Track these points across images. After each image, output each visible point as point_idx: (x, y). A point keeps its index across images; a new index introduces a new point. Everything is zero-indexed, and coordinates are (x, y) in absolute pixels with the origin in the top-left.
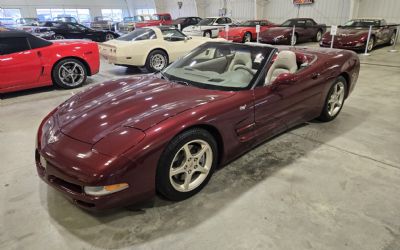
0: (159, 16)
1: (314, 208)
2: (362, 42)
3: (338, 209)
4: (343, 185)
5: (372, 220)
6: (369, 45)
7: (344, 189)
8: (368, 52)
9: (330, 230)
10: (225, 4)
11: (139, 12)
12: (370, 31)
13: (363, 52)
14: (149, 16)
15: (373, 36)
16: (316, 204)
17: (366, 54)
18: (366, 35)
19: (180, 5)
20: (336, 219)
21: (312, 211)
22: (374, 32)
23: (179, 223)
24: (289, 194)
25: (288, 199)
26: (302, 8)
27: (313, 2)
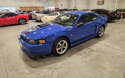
0: (56, 9)
1: (104, 63)
2: (119, 16)
3: (111, 64)
4: (113, 57)
5: (121, 67)
6: (122, 17)
7: (113, 58)
8: (121, 19)
9: (109, 69)
10: (76, 4)
11: (49, 8)
12: (122, 12)
13: (120, 19)
14: (53, 9)
15: (123, 14)
16: (104, 62)
17: (121, 20)
18: (121, 14)
19: (62, 5)
20: (111, 66)
21: (103, 64)
22: (123, 13)
23: (65, 66)
24: (96, 59)
25: (96, 60)
26: (100, 6)
27: (104, 3)
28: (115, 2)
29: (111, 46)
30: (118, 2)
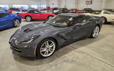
0: (47, 7)
10: (66, 4)
14: (44, 7)
19: (53, 4)
26: (88, 5)
27: (92, 3)
28: (103, 2)
29: (91, 55)
30: (106, 2)
